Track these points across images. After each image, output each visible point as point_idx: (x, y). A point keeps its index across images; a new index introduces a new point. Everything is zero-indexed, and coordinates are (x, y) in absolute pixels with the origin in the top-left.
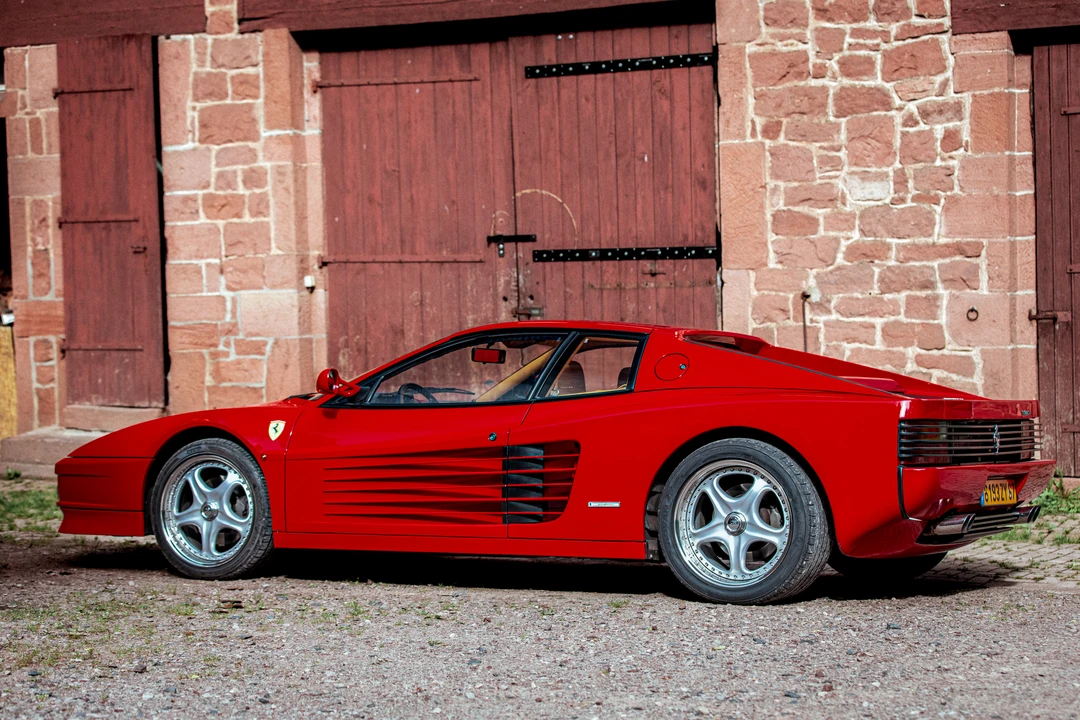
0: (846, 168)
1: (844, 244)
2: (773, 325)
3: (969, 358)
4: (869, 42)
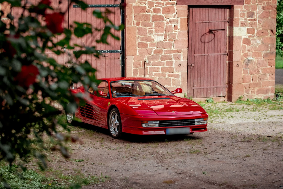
0: (154, 33)
1: (153, 50)
2: (137, 68)
3: (179, 74)
4: (159, 5)
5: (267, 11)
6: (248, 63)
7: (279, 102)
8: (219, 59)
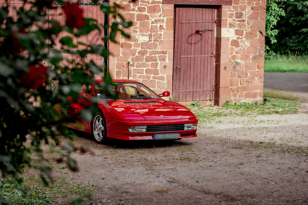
0: (138, 33)
1: (138, 51)
2: (121, 70)
3: (164, 77)
4: (145, 4)
5: (256, 11)
6: (236, 65)
7: (268, 106)
8: (206, 61)
